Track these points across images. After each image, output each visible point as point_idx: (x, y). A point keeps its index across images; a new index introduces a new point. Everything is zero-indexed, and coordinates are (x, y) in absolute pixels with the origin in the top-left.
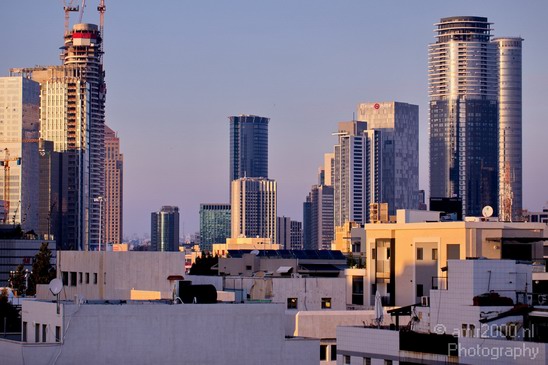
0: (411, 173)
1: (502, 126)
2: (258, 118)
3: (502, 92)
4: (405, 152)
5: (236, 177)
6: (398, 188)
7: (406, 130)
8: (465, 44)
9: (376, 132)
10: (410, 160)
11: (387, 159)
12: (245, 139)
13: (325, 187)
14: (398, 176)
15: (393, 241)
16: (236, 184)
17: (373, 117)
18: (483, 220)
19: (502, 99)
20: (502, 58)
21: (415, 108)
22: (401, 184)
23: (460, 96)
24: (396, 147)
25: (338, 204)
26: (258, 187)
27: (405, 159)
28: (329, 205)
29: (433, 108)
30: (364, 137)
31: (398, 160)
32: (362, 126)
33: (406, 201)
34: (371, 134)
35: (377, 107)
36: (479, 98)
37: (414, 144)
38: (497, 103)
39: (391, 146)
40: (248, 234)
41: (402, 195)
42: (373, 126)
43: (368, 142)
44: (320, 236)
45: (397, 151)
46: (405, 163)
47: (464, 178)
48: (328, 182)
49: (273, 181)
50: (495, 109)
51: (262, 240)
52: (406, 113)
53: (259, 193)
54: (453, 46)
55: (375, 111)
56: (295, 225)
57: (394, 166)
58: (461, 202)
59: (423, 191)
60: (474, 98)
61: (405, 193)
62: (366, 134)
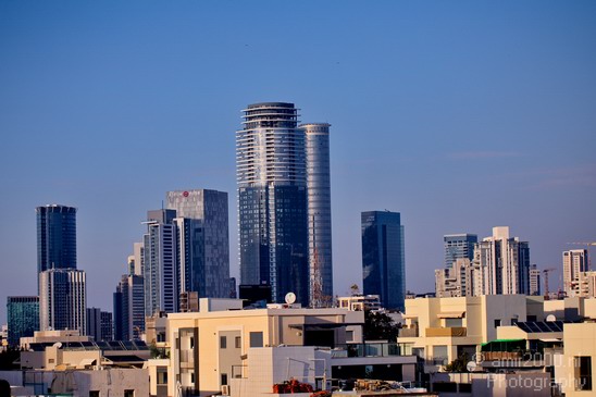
0: (221, 260)
1: (311, 212)
2: (65, 208)
3: (310, 178)
4: (215, 239)
5: (44, 269)
6: (208, 276)
7: (215, 218)
8: (273, 130)
9: (186, 220)
10: (220, 247)
11: (197, 247)
12: (52, 229)
13: (135, 277)
14: (208, 264)
15: (196, 330)
16: (44, 275)
17: (182, 205)
18: (286, 307)
19: (310, 185)
20: (309, 144)
21: (224, 196)
22: (212, 272)
23: (269, 183)
24: (206, 235)
25: (148, 293)
26: (67, 278)
27: (216, 247)
28: (139, 295)
29: (242, 195)
30: (173, 225)
31: (208, 248)
32: (171, 214)
33: (217, 289)
34: (180, 222)
35: (186, 194)
36: (289, 184)
37: (224, 232)
38: (306, 189)
39: (201, 234)
40: (57, 327)
41: (213, 283)
42: (182, 214)
43: (177, 230)
44: (131, 326)
45: (207, 239)
46: (216, 251)
47: (274, 265)
48: (138, 272)
49: (82, 272)
50: (304, 194)
51: (70, 332)
52: (215, 201)
53: (68, 284)
54: (260, 133)
55: (184, 199)
56: (106, 316)
57: (204, 254)
58: (271, 289)
59: (233, 279)
60: (283, 184)
61: (216, 281)
62: (176, 222)
